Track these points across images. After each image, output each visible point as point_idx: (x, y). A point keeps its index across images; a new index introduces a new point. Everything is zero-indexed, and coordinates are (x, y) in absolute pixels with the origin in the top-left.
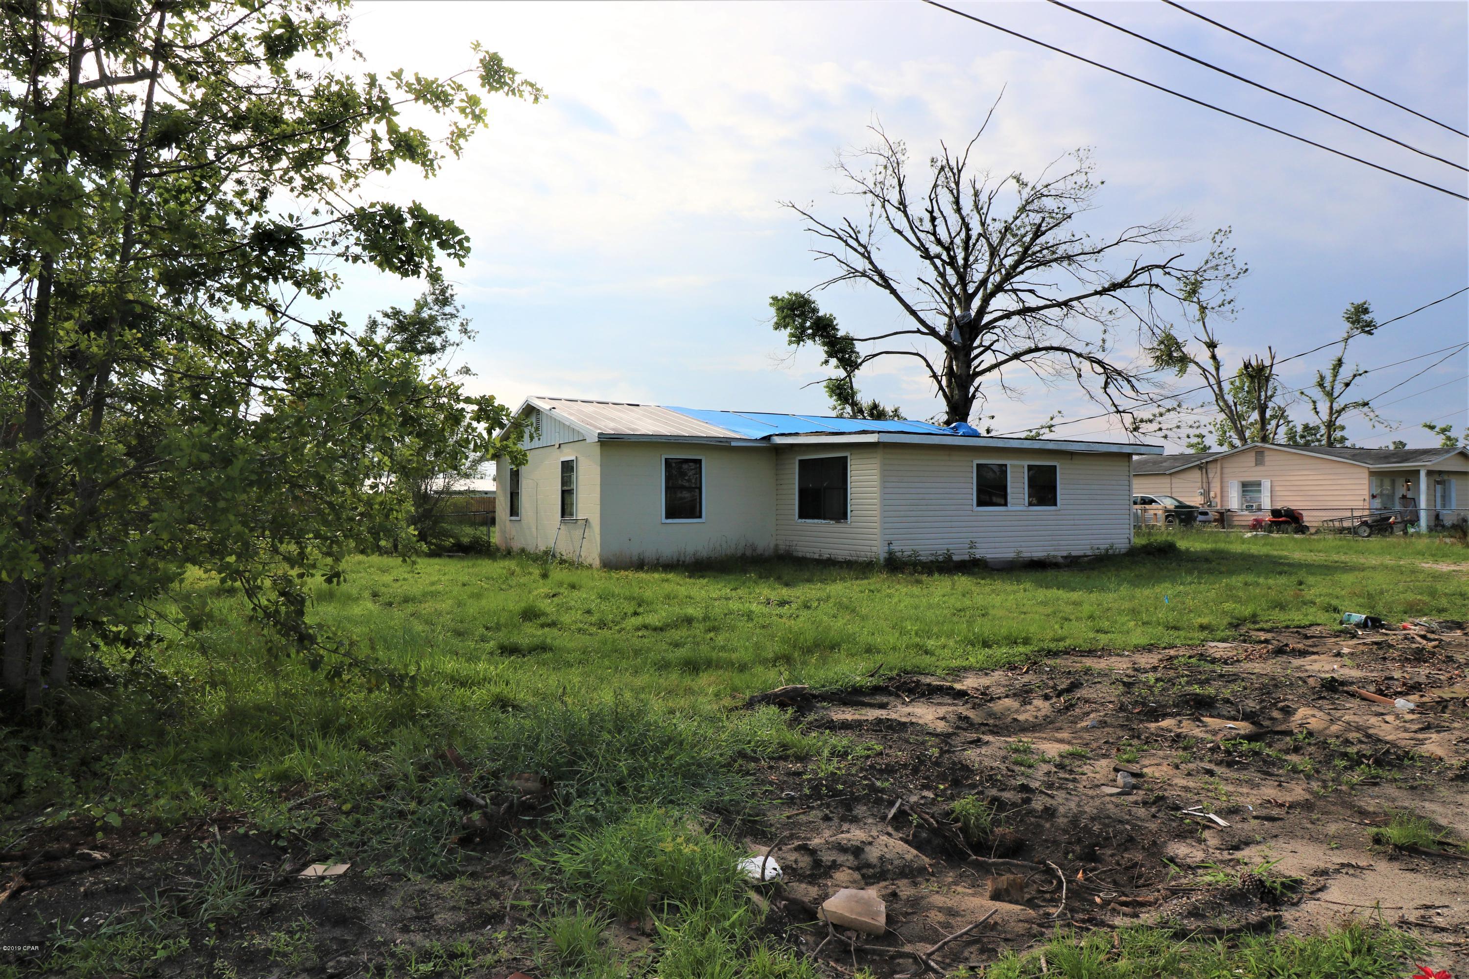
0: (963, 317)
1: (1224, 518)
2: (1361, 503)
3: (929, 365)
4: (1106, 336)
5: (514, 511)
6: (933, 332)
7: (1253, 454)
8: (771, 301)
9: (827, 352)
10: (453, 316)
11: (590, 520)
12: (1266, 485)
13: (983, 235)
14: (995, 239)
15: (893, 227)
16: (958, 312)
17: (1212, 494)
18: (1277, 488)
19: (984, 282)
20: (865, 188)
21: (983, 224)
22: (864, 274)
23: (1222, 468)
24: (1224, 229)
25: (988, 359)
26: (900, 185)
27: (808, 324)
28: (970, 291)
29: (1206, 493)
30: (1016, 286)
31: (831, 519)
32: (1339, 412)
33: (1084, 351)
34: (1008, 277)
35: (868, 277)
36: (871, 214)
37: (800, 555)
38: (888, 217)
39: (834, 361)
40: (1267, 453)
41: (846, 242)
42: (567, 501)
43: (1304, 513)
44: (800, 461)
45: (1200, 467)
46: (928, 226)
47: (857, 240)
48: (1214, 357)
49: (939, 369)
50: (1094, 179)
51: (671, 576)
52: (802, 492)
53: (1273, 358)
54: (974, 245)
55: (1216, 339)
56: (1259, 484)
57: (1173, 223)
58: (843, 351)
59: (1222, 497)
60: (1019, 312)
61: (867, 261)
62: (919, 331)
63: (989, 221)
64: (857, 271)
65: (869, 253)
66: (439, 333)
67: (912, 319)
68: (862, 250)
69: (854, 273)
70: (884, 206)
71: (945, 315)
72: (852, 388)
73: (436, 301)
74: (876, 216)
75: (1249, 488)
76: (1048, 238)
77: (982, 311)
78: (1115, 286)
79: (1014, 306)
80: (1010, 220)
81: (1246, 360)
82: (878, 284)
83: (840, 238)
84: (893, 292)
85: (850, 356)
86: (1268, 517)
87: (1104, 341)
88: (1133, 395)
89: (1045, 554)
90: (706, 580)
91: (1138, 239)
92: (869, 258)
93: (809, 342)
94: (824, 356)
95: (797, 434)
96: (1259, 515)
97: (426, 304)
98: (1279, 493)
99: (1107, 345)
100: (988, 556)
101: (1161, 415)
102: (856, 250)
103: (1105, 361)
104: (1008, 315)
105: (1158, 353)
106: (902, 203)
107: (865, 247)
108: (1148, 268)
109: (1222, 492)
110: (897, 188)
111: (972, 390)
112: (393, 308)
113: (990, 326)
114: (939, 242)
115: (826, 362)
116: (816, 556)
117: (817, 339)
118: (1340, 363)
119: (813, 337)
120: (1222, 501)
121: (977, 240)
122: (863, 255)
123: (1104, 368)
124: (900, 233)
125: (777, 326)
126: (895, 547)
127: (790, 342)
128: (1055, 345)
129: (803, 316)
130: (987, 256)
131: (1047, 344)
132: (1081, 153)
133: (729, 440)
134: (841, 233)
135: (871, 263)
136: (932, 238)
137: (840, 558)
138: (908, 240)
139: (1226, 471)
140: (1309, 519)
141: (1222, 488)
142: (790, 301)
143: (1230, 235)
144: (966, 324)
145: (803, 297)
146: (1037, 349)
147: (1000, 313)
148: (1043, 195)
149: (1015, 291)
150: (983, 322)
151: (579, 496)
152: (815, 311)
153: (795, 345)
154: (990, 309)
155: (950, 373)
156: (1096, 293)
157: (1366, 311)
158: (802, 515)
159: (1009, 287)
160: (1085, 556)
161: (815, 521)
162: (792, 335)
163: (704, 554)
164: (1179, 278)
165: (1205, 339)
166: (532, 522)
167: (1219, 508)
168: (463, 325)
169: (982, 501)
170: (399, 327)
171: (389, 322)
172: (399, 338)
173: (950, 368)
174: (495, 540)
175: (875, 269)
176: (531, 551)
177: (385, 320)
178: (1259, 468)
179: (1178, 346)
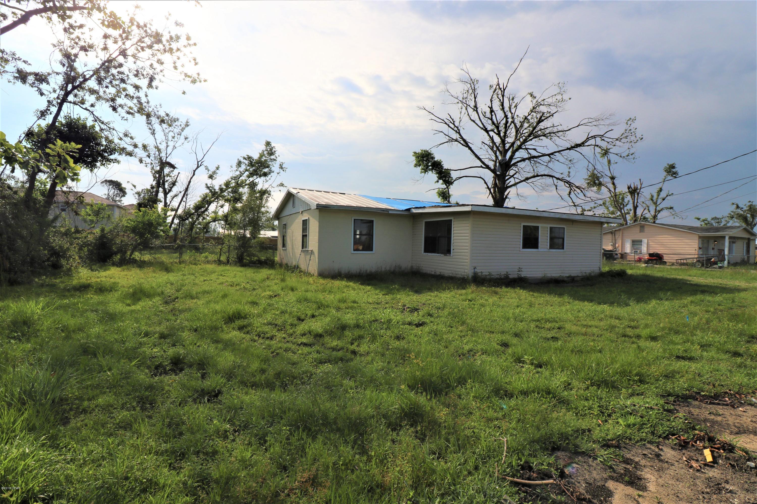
0: (503, 160)
1: (623, 256)
2: (694, 251)
3: (485, 183)
4: (570, 170)
5: (284, 245)
6: (488, 167)
7: (639, 227)
8: (413, 154)
9: (438, 177)
10: (275, 160)
11: (314, 251)
12: (645, 241)
13: (513, 122)
14: (518, 125)
15: (471, 119)
16: (500, 158)
17: (617, 245)
18: (650, 243)
19: (513, 144)
20: (458, 101)
21: (513, 118)
22: (456, 140)
23: (622, 233)
24: (632, 118)
25: (512, 181)
26: (475, 98)
27: (430, 164)
28: (507, 148)
29: (614, 245)
30: (527, 147)
31: (442, 253)
32: (659, 211)
33: (560, 177)
34: (525, 141)
35: (458, 141)
36: (461, 112)
37: (424, 271)
38: (468, 114)
39: (441, 181)
40: (646, 227)
41: (448, 125)
42: (305, 240)
43: (664, 255)
44: (426, 222)
45: (611, 233)
46: (488, 115)
47: (454, 124)
48: (613, 184)
49: (490, 184)
50: (566, 97)
51: (351, 284)
52: (426, 238)
53: (641, 184)
54: (509, 126)
55: (614, 175)
56: (641, 241)
57: (605, 117)
58: (445, 177)
59: (622, 247)
60: (529, 159)
61: (458, 134)
62: (481, 167)
63: (515, 117)
65: (459, 130)
66: (268, 167)
67: (478, 161)
68: (456, 129)
69: (452, 140)
70: (466, 109)
71: (493, 161)
72: (449, 193)
73: (268, 153)
74: (463, 113)
75: (636, 243)
76: (542, 125)
77: (511, 158)
78: (578, 146)
79: (526, 156)
80: (527, 115)
81: (629, 185)
82: (463, 145)
83: (446, 123)
84: (470, 148)
85: (449, 179)
86: (647, 257)
87: (569, 172)
88: (584, 198)
89: (558, 275)
90: (370, 287)
91: (587, 124)
92: (459, 133)
93: (430, 172)
94: (437, 179)
95: (424, 207)
96: (641, 256)
97: (264, 155)
98: (651, 246)
99: (570, 175)
100: (528, 276)
101: (595, 208)
102: (453, 129)
103: (571, 181)
104: (524, 160)
105: (589, 181)
106: (476, 106)
107: (457, 127)
108: (594, 137)
109: (622, 245)
110: (474, 99)
111: (506, 193)
112: (248, 156)
113: (515, 164)
114: (493, 123)
115: (438, 181)
116: (433, 273)
117: (434, 171)
118: (661, 190)
119: (432, 169)
120: (622, 249)
121: (511, 124)
122: (456, 131)
123: (570, 185)
124: (474, 121)
125: (416, 166)
126: (478, 270)
127: (422, 172)
128: (546, 174)
129: (428, 161)
130: (514, 133)
131: (542, 173)
132: (560, 85)
133: (387, 210)
134: (446, 121)
135: (460, 135)
136: (490, 122)
137: (446, 275)
138: (477, 125)
139: (624, 235)
140: (666, 258)
141: (622, 242)
142: (422, 153)
143: (635, 121)
144: (504, 163)
145: (427, 151)
146: (538, 176)
147: (520, 159)
148: (541, 105)
149: (527, 149)
150: (512, 163)
151: (310, 238)
152: (433, 158)
153: (423, 174)
154: (515, 157)
155: (495, 185)
156: (568, 149)
157: (674, 167)
158: (426, 251)
159: (524, 147)
160: (578, 276)
161: (433, 254)
162: (422, 169)
163: (373, 270)
164: (608, 142)
165: (610, 175)
166: (290, 250)
167: (620, 252)
168: (280, 165)
169: (525, 246)
170: (251, 164)
171: (247, 162)
172: (251, 170)
173: (495, 184)
174: (277, 259)
175: (462, 138)
176: (289, 265)
177: (245, 161)
178: (641, 234)
179: (598, 178)
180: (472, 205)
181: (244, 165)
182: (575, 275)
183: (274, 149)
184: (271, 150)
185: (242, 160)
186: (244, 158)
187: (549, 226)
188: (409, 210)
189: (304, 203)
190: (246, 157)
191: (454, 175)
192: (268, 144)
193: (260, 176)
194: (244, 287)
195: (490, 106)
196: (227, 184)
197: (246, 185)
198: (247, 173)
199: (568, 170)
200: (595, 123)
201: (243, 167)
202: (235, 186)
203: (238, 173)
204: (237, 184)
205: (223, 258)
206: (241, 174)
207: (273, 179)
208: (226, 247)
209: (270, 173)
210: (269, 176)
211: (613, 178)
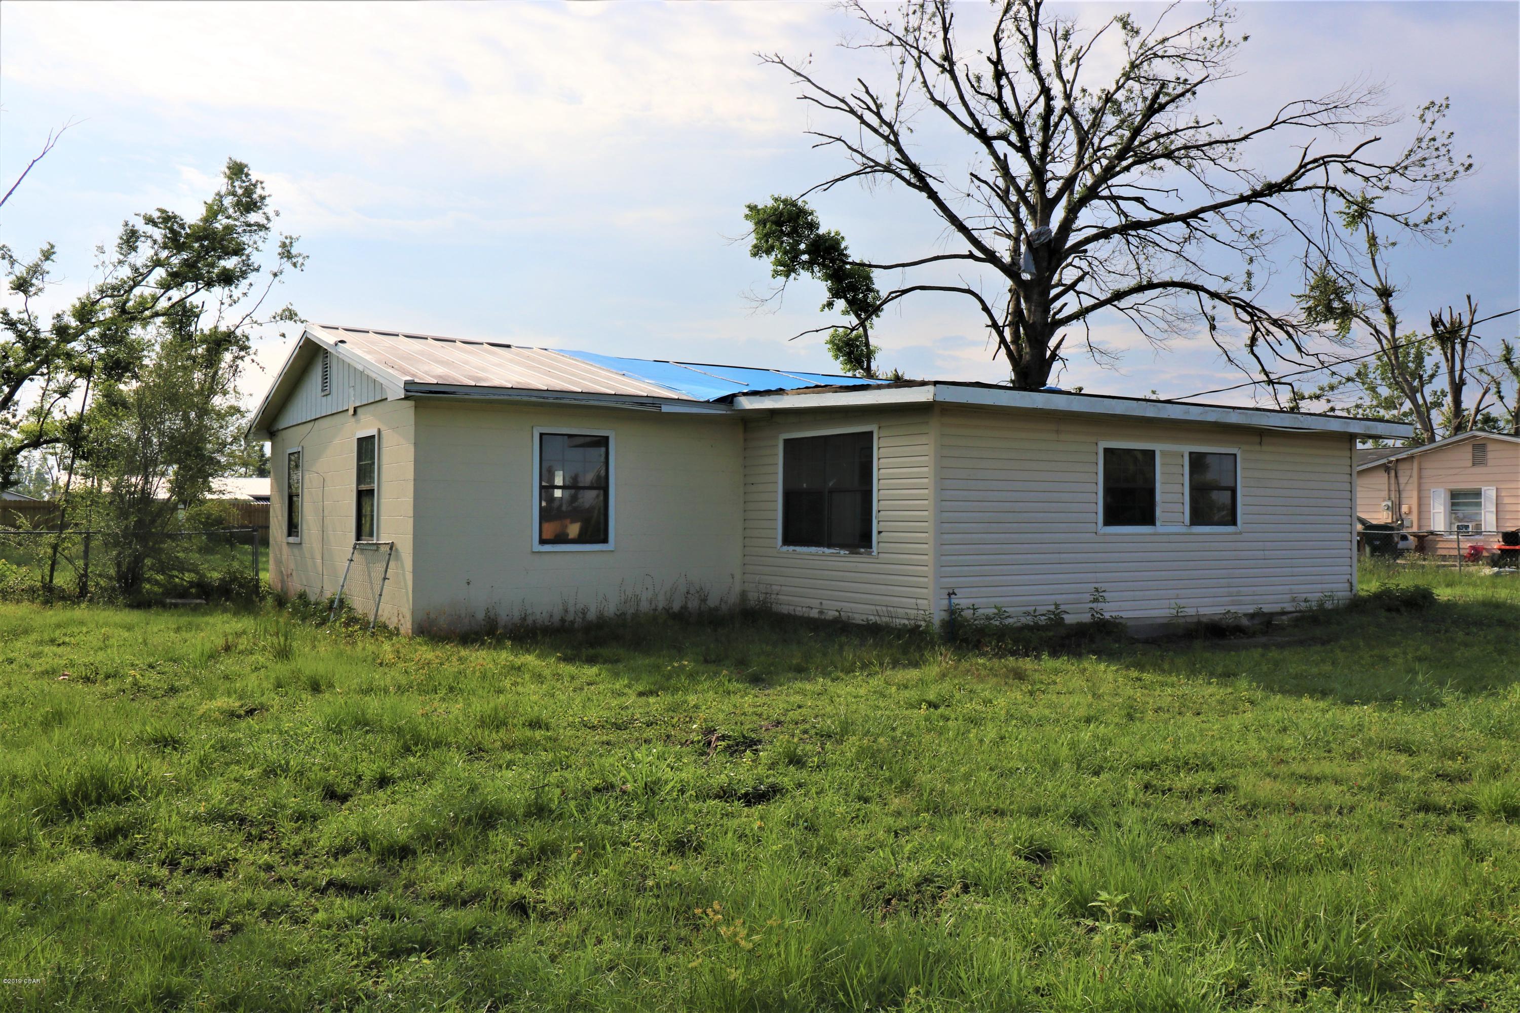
0: (1039, 234)
1: (1423, 544)
3: (986, 309)
4: (1253, 268)
5: (293, 528)
6: (991, 257)
7: (1469, 449)
8: (747, 211)
9: (830, 290)
10: (262, 227)
11: (399, 545)
12: (1489, 493)
13: (1068, 110)
14: (1086, 120)
15: (933, 98)
16: (1030, 228)
17: (1404, 509)
18: (1506, 500)
19: (1070, 182)
20: (890, 38)
21: (1067, 96)
22: (887, 168)
23: (1420, 469)
24: (1438, 103)
25: (1071, 303)
26: (946, 30)
27: (802, 246)
28: (1050, 195)
29: (1395, 508)
30: (1115, 191)
31: (842, 546)
33: (1222, 289)
34: (1109, 173)
35: (893, 172)
36: (900, 76)
37: (785, 609)
39: (841, 304)
40: (1490, 447)
41: (861, 118)
42: (366, 510)
44: (787, 442)
45: (1386, 468)
46: (989, 86)
47: (878, 114)
48: (1388, 311)
49: (1001, 313)
50: (1233, 32)
51: (530, 659)
52: (789, 497)
53: (1473, 313)
54: (1057, 125)
55: (1391, 283)
56: (1477, 494)
57: (1355, 96)
58: (854, 288)
59: (1420, 512)
60: (1122, 230)
61: (892, 148)
62: (971, 256)
63: (1076, 92)
64: (877, 164)
65: (896, 135)
66: (238, 251)
67: (960, 236)
68: (885, 130)
69: (873, 167)
70: (919, 65)
71: (1009, 236)
72: (867, 344)
73: (238, 204)
74: (907, 78)
75: (1462, 499)
76: (1160, 122)
77: (1066, 227)
78: (1272, 188)
79: (1114, 221)
80: (1112, 88)
81: (1436, 313)
82: (909, 183)
83: (852, 111)
84: (933, 195)
85: (865, 296)
86: (1496, 544)
87: (1249, 274)
88: (1296, 356)
89: (1221, 610)
90: (595, 670)
91: (1301, 120)
92: (897, 144)
93: (804, 275)
94: (826, 296)
95: (780, 391)
96: (1478, 541)
97: (222, 210)
98: (1509, 508)
99: (1254, 281)
100: (1124, 615)
101: (1332, 388)
102: (876, 131)
103: (1255, 303)
104: (1105, 234)
105: (1311, 303)
106: (947, 57)
107: (890, 126)
108: (1323, 161)
109: (1420, 505)
110: (941, 35)
111: (1052, 343)
112: (162, 211)
113: (1078, 248)
114: (1005, 112)
115: (830, 305)
116: (814, 614)
117: (816, 269)
119: (809, 266)
120: (1419, 519)
121: (1061, 118)
122: (886, 138)
123: (1252, 315)
124: (943, 106)
125: (757, 251)
126: (962, 601)
127: (776, 273)
128: (1177, 279)
129: (796, 234)
130: (1074, 148)
131: (1166, 278)
133: (656, 401)
134: (853, 103)
135: (900, 150)
136: (994, 108)
137: (859, 619)
138: (955, 118)
139: (1425, 473)
141: (1420, 498)
142: (775, 209)
143: (1446, 112)
144: (1042, 245)
145: (794, 204)
146: (1151, 286)
147: (1094, 231)
148: (1156, 55)
149: (1114, 198)
150: (1069, 244)
151: (383, 501)
152: (813, 226)
153: (781, 279)
154: (1079, 223)
155: (1017, 317)
156: (1242, 199)
158: (789, 539)
159: (1106, 193)
160: (1283, 613)
161: (813, 549)
162: (779, 262)
163: (611, 609)
164: (1367, 179)
165: (1376, 283)
166: (317, 547)
167: (1415, 529)
168: (284, 245)
169: (1114, 516)
170: (175, 242)
171: (158, 234)
172: (175, 261)
173: (1017, 313)
174: (266, 577)
175: (905, 160)
176: (312, 598)
177: (150, 229)
178: (1478, 470)
179: (1339, 293)
180: (936, 383)
181: (149, 242)
182: (1276, 608)
183: (259, 191)
184: (248, 192)
185: (141, 227)
186: (150, 221)
187: (1187, 449)
188: (728, 400)
189: (362, 377)
190: (156, 215)
191: (883, 283)
192: (237, 170)
193: (209, 284)
194: (135, 683)
195: (994, 57)
196: (85, 313)
197: (157, 314)
198: (160, 273)
199: (1247, 267)
200: (1324, 117)
201: (144, 252)
202: (113, 320)
203: (125, 272)
204: (123, 311)
205: (64, 579)
206: (138, 277)
207: (255, 294)
208: (78, 539)
209: (244, 274)
210: (244, 284)
211: (1385, 293)
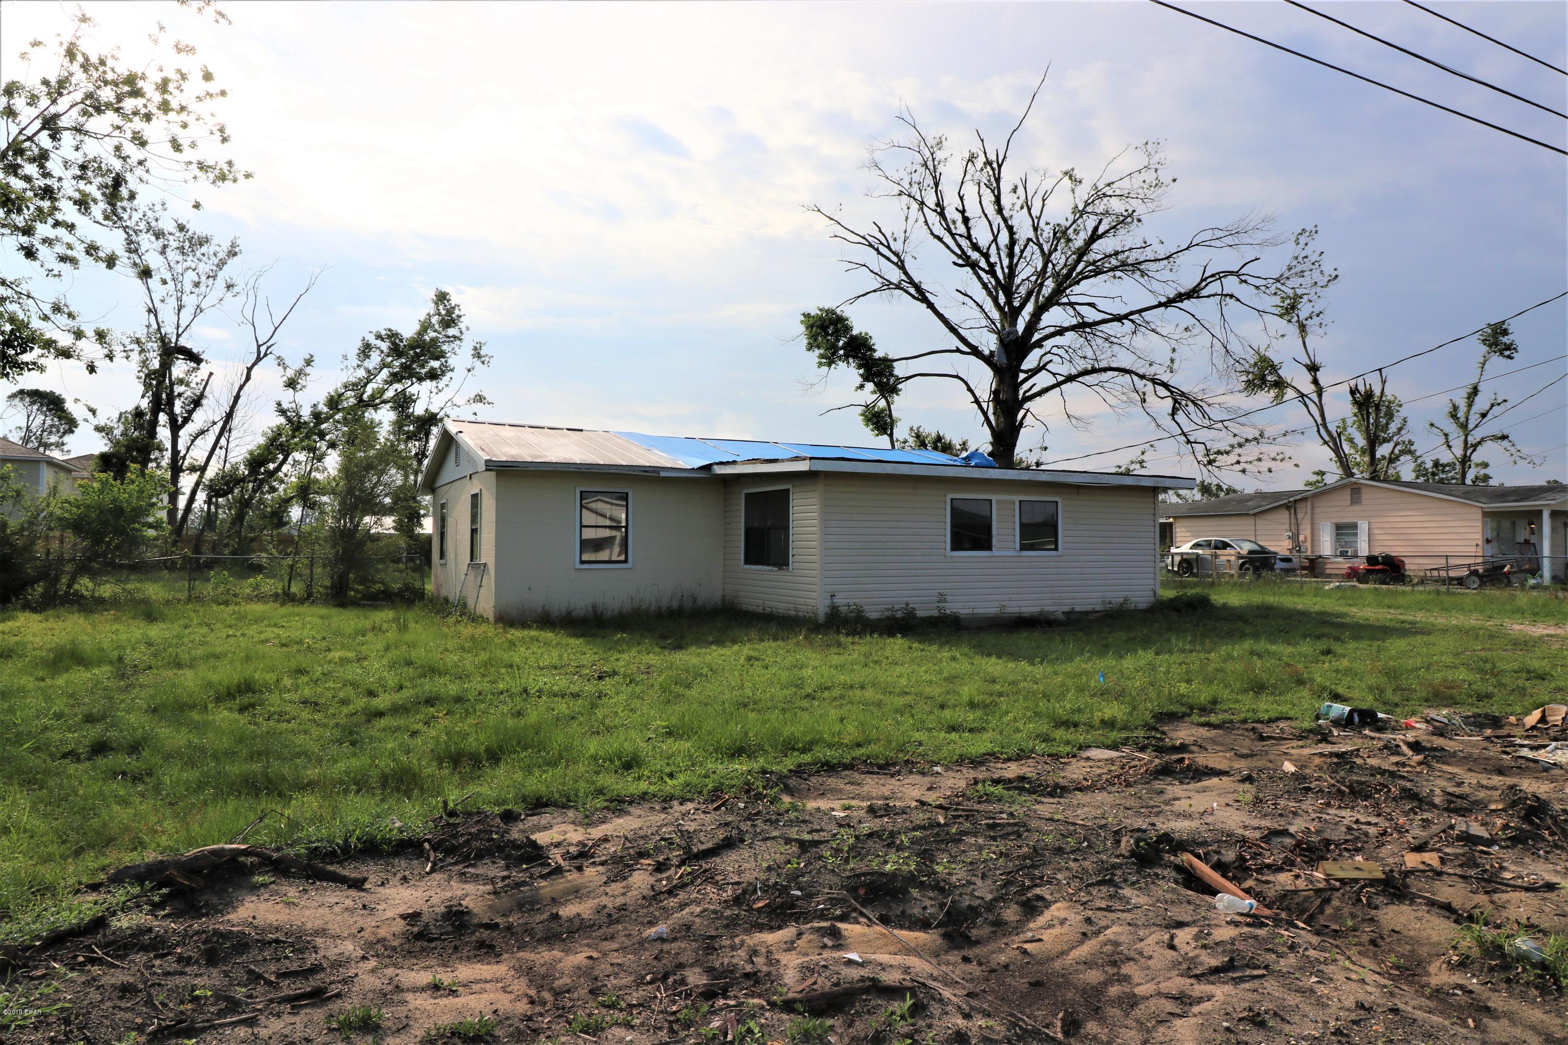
0: (1009, 333)
1: (1315, 566)
2: (1474, 549)
3: (970, 389)
4: (1176, 356)
5: (442, 555)
6: (975, 351)
7: (1349, 491)
8: (802, 318)
9: (862, 375)
10: (457, 338)
11: (488, 564)
12: (1363, 526)
13: (1033, 240)
15: (932, 233)
17: (1301, 538)
18: (1376, 531)
20: (900, 190)
21: (1034, 228)
22: (898, 287)
23: (1313, 508)
24: (1308, 229)
25: (1038, 383)
27: (841, 343)
28: (1017, 303)
29: (1295, 537)
30: (1073, 299)
31: (774, 565)
32: (1475, 446)
33: (1149, 371)
35: (902, 289)
36: (907, 218)
37: (744, 607)
38: (926, 222)
39: (870, 386)
40: (1364, 490)
41: (877, 250)
42: (475, 541)
43: (1406, 561)
44: (748, 496)
45: (1287, 507)
47: (889, 247)
48: (1315, 382)
49: (984, 394)
50: (1165, 177)
52: (748, 532)
53: (1384, 383)
54: (1022, 252)
55: (1318, 361)
56: (1355, 526)
57: (1252, 224)
58: (880, 374)
59: (1313, 541)
60: (1073, 328)
61: (901, 271)
62: (958, 350)
64: (891, 283)
65: (902, 262)
66: (440, 356)
67: (950, 336)
68: (895, 259)
69: (888, 285)
70: (920, 209)
72: (890, 416)
73: (442, 322)
74: (911, 220)
75: (1344, 531)
77: (1032, 326)
78: (1181, 297)
79: (1070, 321)
81: (1353, 384)
82: (913, 297)
83: (870, 245)
84: (931, 306)
85: (888, 380)
86: (1363, 565)
87: (1172, 361)
89: (1037, 609)
91: (1212, 243)
92: (902, 267)
93: (842, 365)
94: (859, 380)
96: (1355, 562)
97: (430, 326)
98: (1377, 537)
99: (1175, 366)
100: (963, 611)
101: (1239, 446)
102: (888, 259)
103: (1176, 384)
104: (1061, 331)
105: (1251, 377)
106: (939, 204)
107: (896, 254)
108: (1219, 276)
109: (1313, 535)
110: (934, 189)
111: (1020, 415)
112: (388, 330)
113: (1039, 344)
114: (974, 246)
115: (861, 387)
116: (760, 610)
117: (851, 360)
118: (1475, 391)
119: (847, 356)
120: (1313, 546)
122: (896, 264)
123: (1171, 392)
125: (810, 347)
126: (839, 601)
127: (820, 364)
128: (1115, 365)
129: (837, 334)
131: (1107, 364)
132: (1149, 147)
133: (656, 469)
134: (870, 239)
135: (906, 273)
138: (948, 247)
139: (1317, 510)
140: (1412, 567)
141: (1313, 530)
142: (820, 318)
143: (1315, 236)
144: (1011, 341)
145: (833, 312)
146: (1094, 370)
147: (1052, 329)
148: (1105, 195)
150: (1034, 340)
151: (483, 535)
152: (848, 329)
153: (825, 368)
155: (997, 399)
156: (1160, 305)
157: (1505, 332)
158: (748, 561)
159: (1065, 300)
161: (760, 567)
162: (821, 356)
163: (627, 607)
164: (1257, 288)
165: (1306, 361)
166: (453, 566)
167: (1309, 553)
168: (475, 349)
169: (958, 543)
170: (396, 351)
171: (385, 346)
172: (396, 363)
173: (996, 393)
174: (429, 587)
175: (912, 282)
176: (451, 600)
177: (379, 343)
178: (1356, 508)
179: (1274, 368)
180: (811, 458)
181: (378, 352)
182: (1089, 608)
183: (457, 312)
184: (450, 312)
185: (373, 341)
186: (379, 337)
187: (1017, 498)
188: (708, 468)
189: (470, 456)
190: (383, 333)
191: (900, 370)
192: (442, 297)
193: (421, 379)
196: (334, 402)
197: (384, 402)
198: (385, 373)
199: (1170, 355)
200: (1229, 240)
201: (375, 359)
202: (351, 408)
203: (361, 373)
204: (361, 400)
205: (296, 588)
206: (371, 376)
207: (454, 385)
208: (306, 562)
209: (443, 373)
210: (445, 379)
211: (1313, 368)
